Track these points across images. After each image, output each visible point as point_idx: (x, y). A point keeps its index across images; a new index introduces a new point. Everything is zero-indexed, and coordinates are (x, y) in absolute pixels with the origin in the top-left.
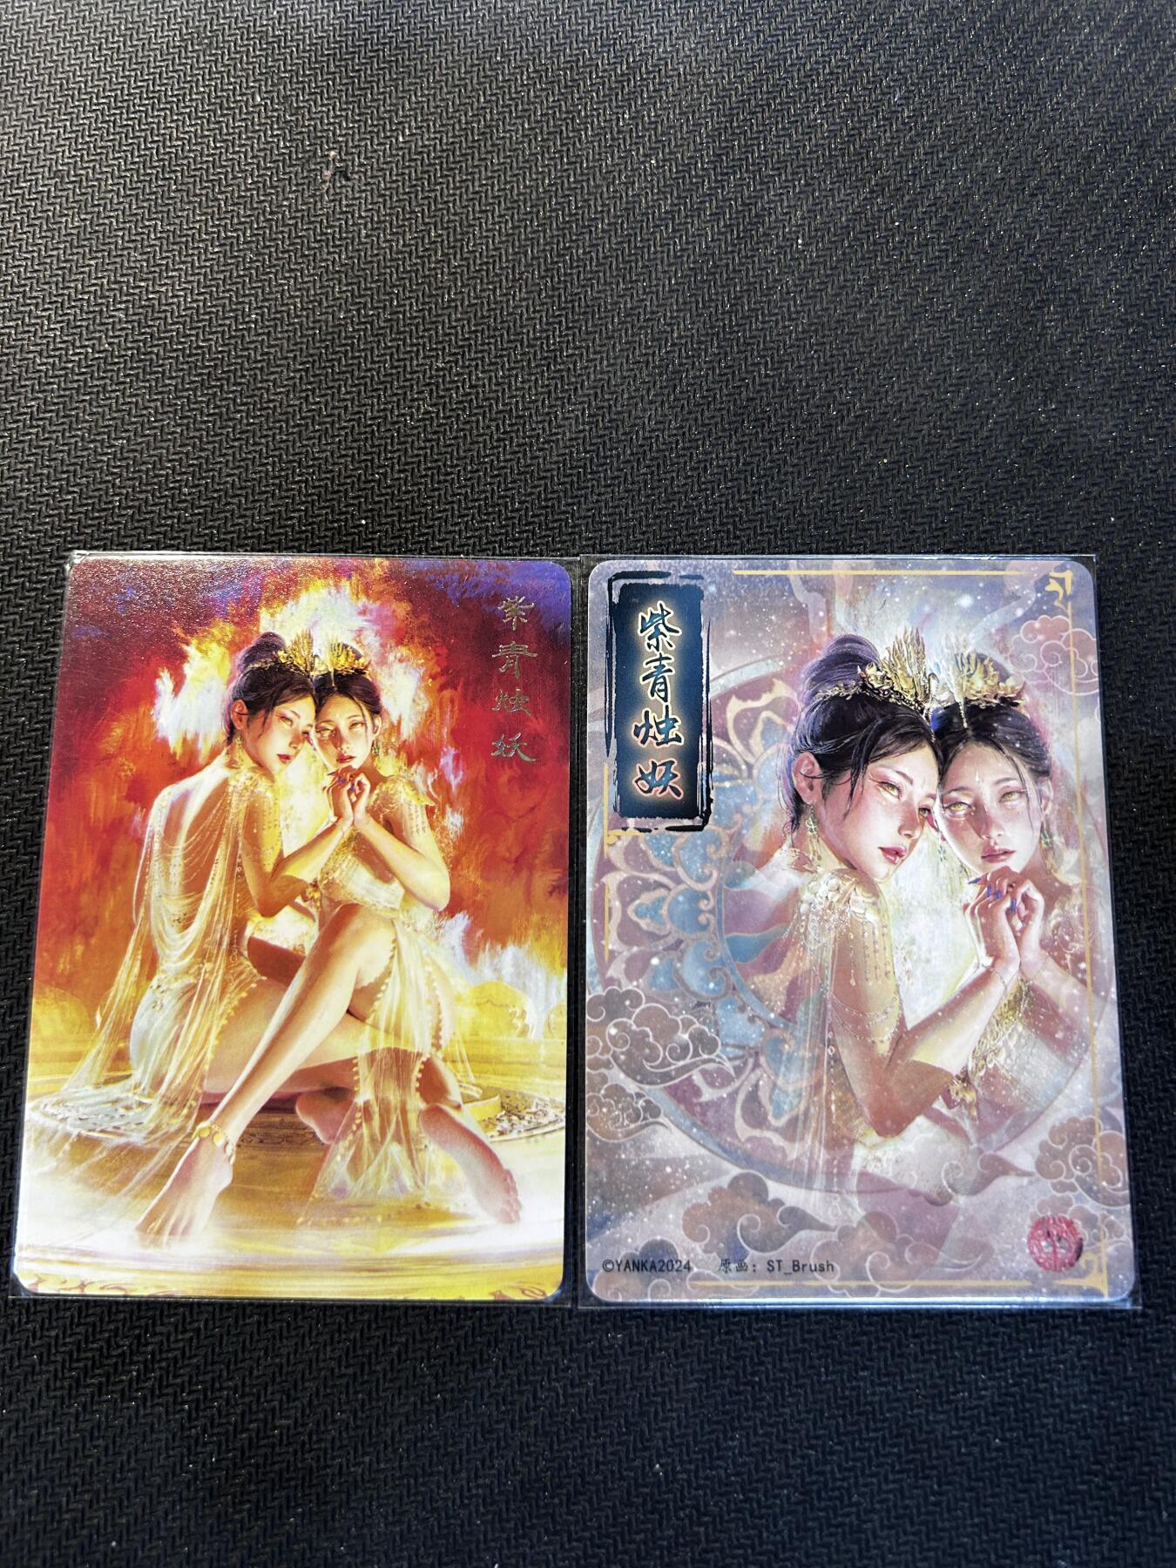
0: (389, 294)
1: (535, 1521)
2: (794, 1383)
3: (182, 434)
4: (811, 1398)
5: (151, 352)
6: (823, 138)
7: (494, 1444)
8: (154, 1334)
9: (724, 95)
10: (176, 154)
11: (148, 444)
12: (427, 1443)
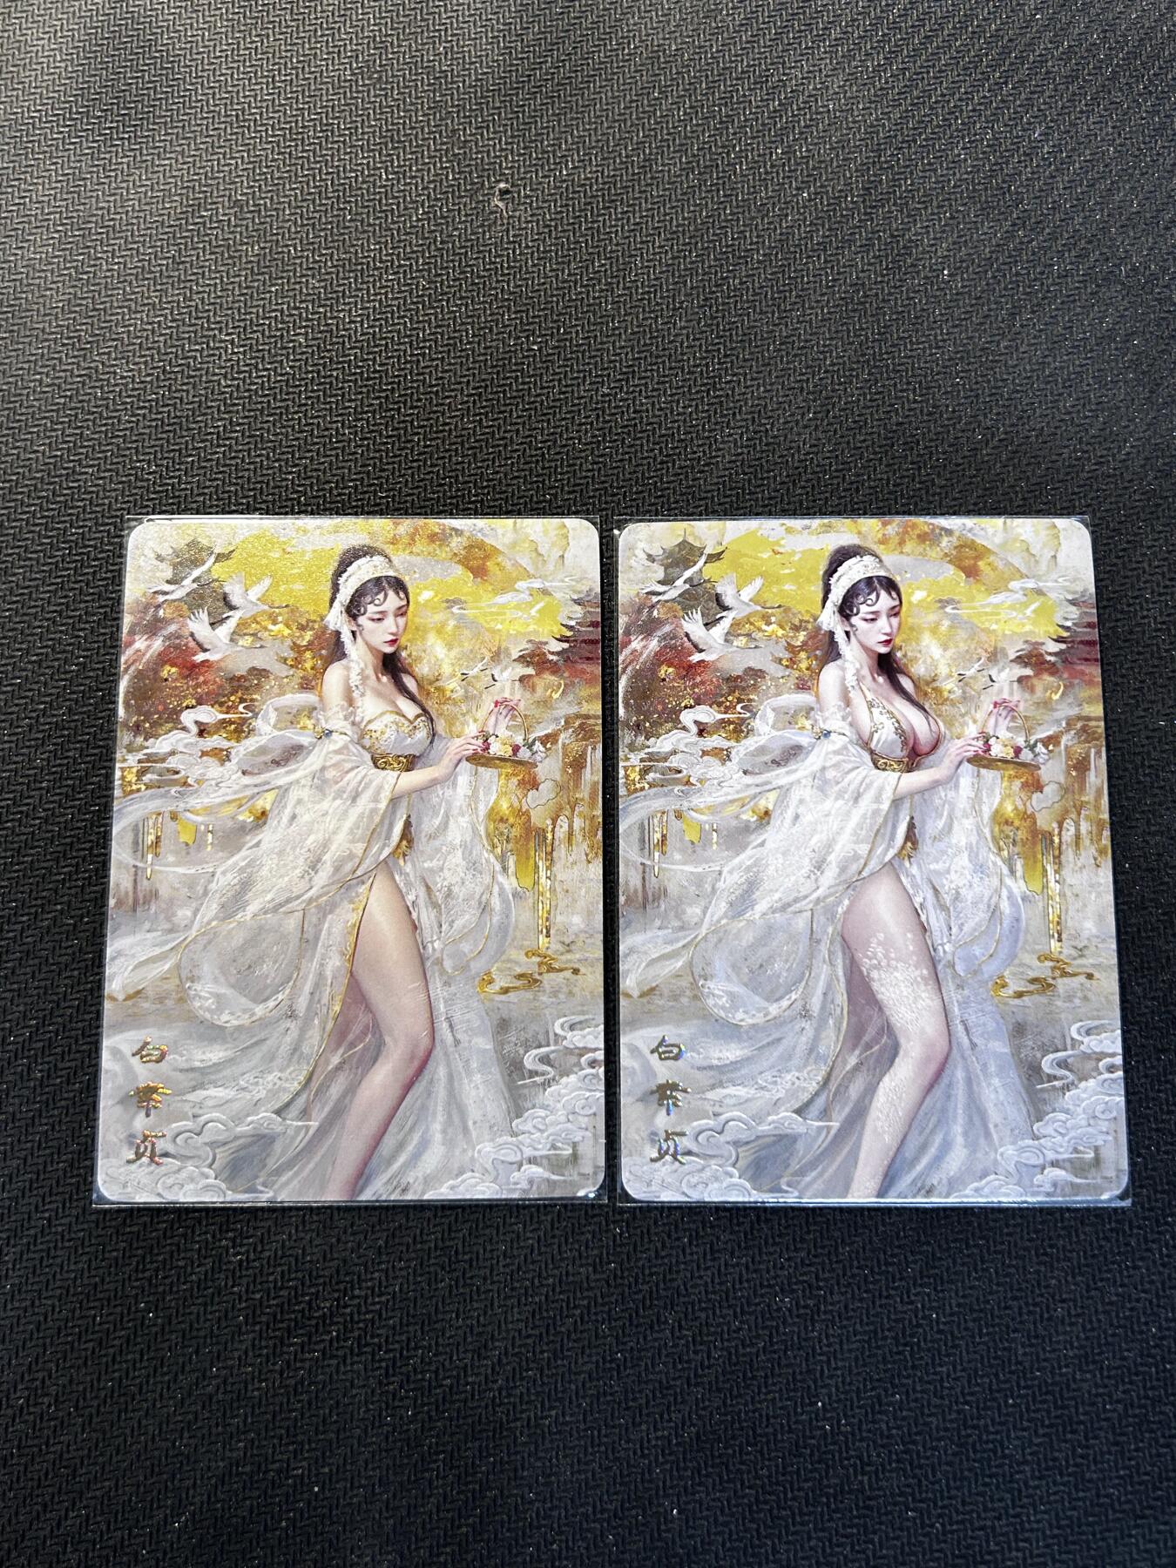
0: (556, 321)
1: (710, 1470)
2: (950, 1344)
3: (362, 455)
4: (966, 1359)
5: (331, 376)
6: (967, 173)
7: (672, 1399)
8: (353, 1297)
9: (872, 130)
10: (350, 186)
11: (331, 463)
12: (609, 1398)
